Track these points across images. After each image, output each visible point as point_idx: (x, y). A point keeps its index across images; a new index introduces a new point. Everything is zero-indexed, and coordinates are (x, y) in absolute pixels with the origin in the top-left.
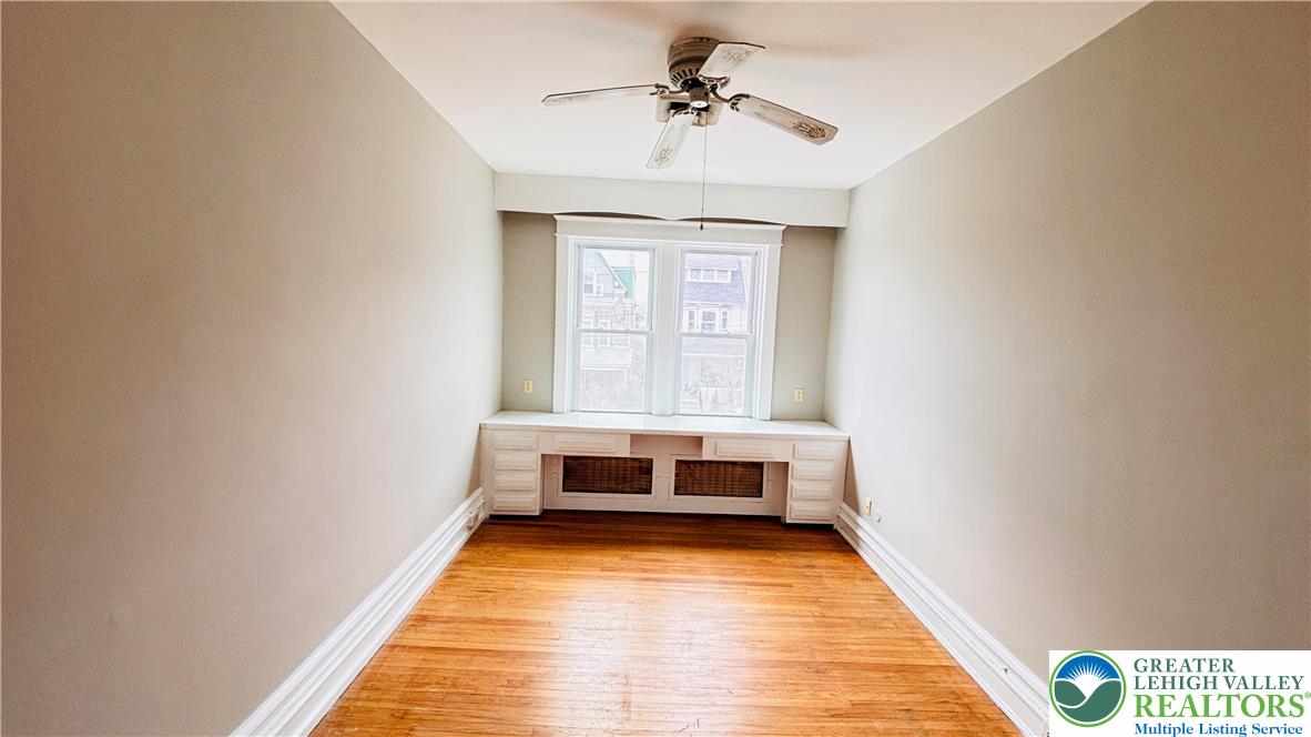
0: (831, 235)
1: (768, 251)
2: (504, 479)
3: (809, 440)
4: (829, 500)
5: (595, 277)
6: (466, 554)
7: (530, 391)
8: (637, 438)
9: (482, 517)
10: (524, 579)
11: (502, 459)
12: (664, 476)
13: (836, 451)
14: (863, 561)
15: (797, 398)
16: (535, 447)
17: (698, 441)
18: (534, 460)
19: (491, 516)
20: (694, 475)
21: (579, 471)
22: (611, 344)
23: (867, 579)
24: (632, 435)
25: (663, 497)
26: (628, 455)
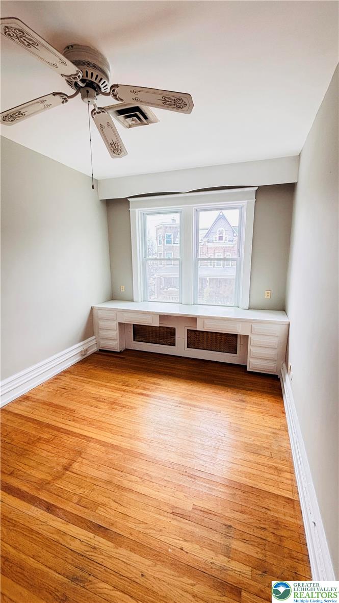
2: (103, 333)
3: (259, 322)
4: (275, 360)
7: (124, 291)
8: (163, 317)
9: (95, 349)
11: (102, 324)
12: (181, 337)
13: (279, 331)
16: (115, 319)
17: (194, 319)
18: (114, 325)
19: (100, 350)
20: (197, 338)
21: (141, 332)
24: (160, 315)
25: (180, 348)
26: (158, 326)
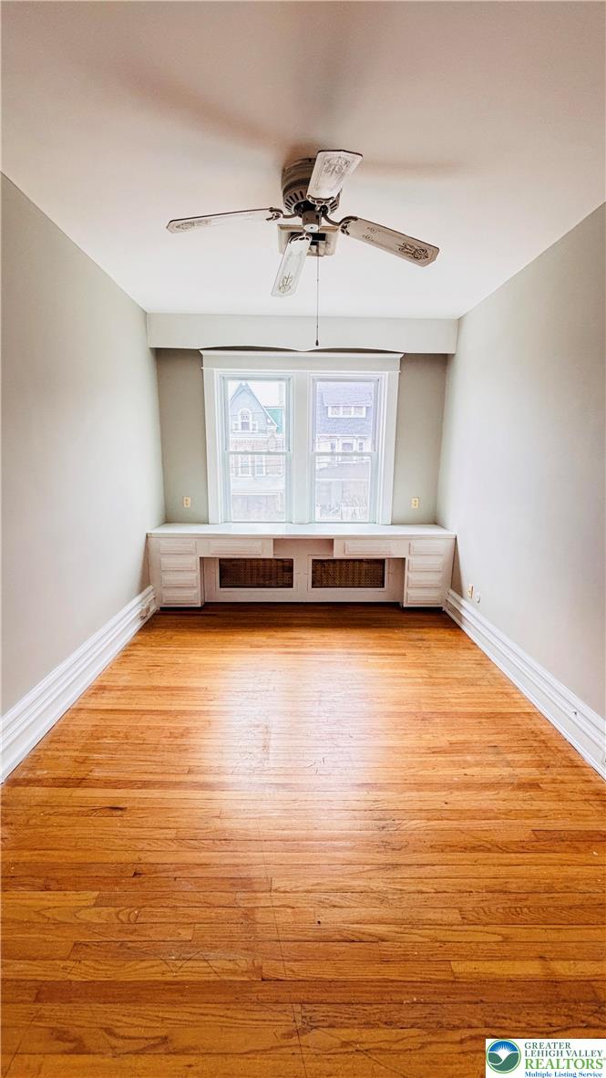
0: (442, 362)
1: (387, 377)
2: (170, 578)
3: (422, 539)
4: (439, 588)
5: (251, 416)
6: (139, 637)
7: (189, 506)
8: (278, 542)
9: (153, 609)
10: (188, 656)
11: (167, 562)
12: (302, 573)
13: (444, 547)
14: (466, 635)
15: (414, 505)
16: (194, 551)
17: (330, 542)
18: (193, 562)
19: (161, 608)
20: (327, 571)
21: (233, 570)
22: (267, 473)
23: (469, 649)
24: (274, 540)
25: (302, 589)
26: (271, 557)
